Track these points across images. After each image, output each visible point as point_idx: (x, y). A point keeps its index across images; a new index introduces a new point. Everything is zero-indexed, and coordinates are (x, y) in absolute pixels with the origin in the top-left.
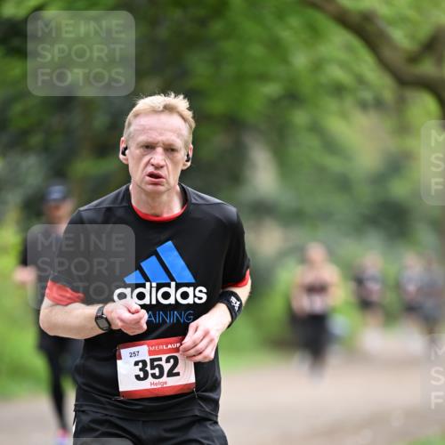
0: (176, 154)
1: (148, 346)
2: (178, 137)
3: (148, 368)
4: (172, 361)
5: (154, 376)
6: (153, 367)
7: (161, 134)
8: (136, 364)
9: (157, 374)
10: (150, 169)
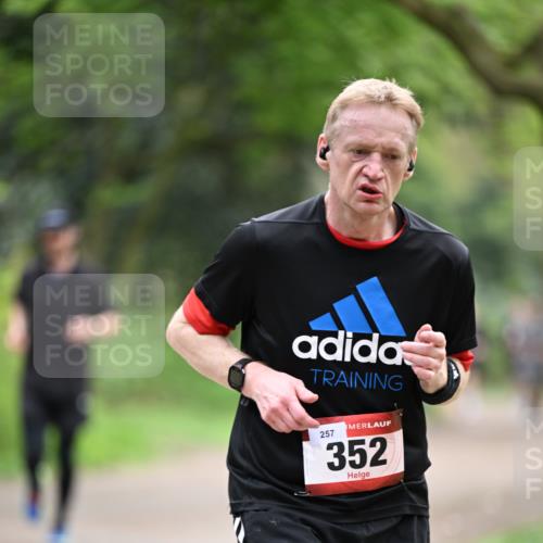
0: (398, 162)
1: (347, 424)
2: (402, 139)
3: (346, 454)
4: (378, 444)
5: (353, 464)
6: (352, 453)
7: (380, 135)
8: (330, 447)
9: (358, 462)
10: (363, 181)
